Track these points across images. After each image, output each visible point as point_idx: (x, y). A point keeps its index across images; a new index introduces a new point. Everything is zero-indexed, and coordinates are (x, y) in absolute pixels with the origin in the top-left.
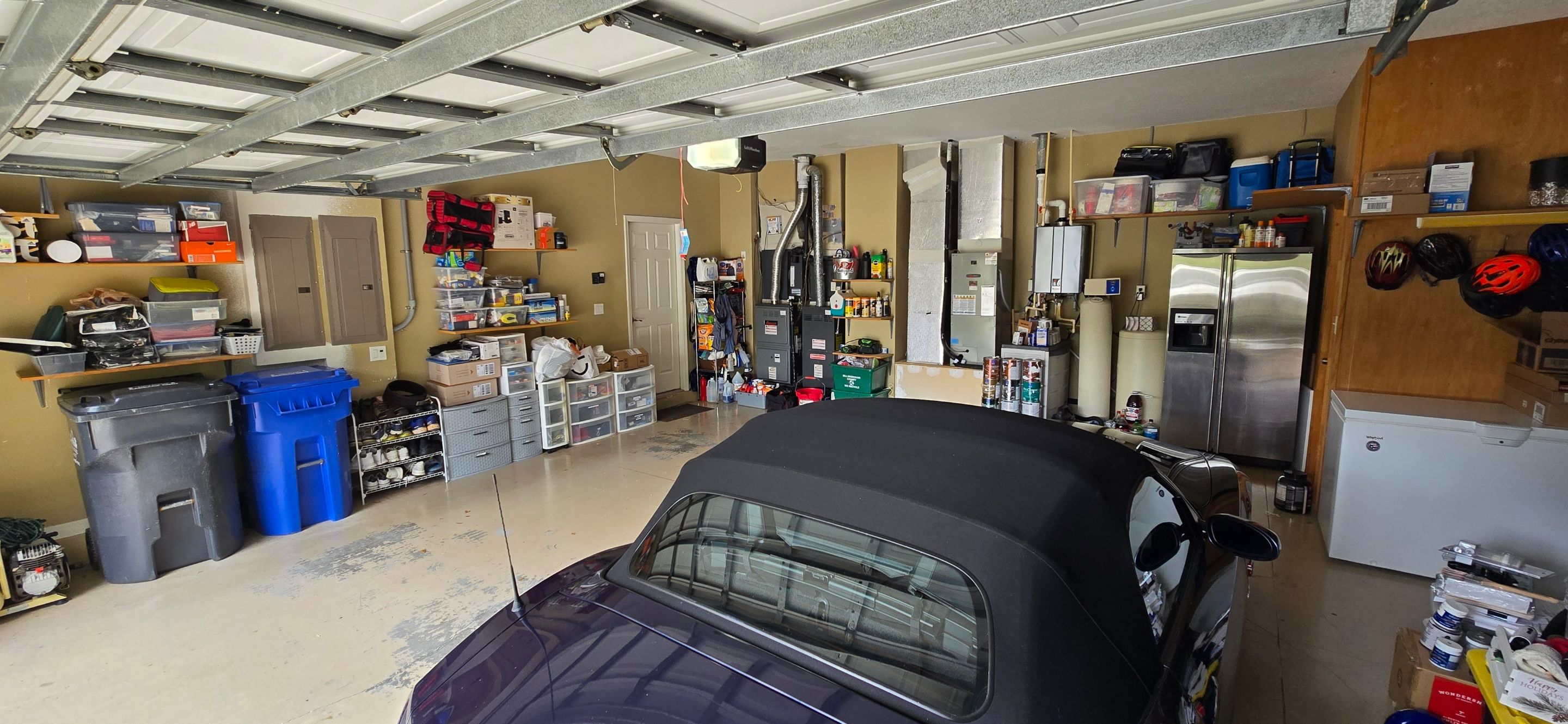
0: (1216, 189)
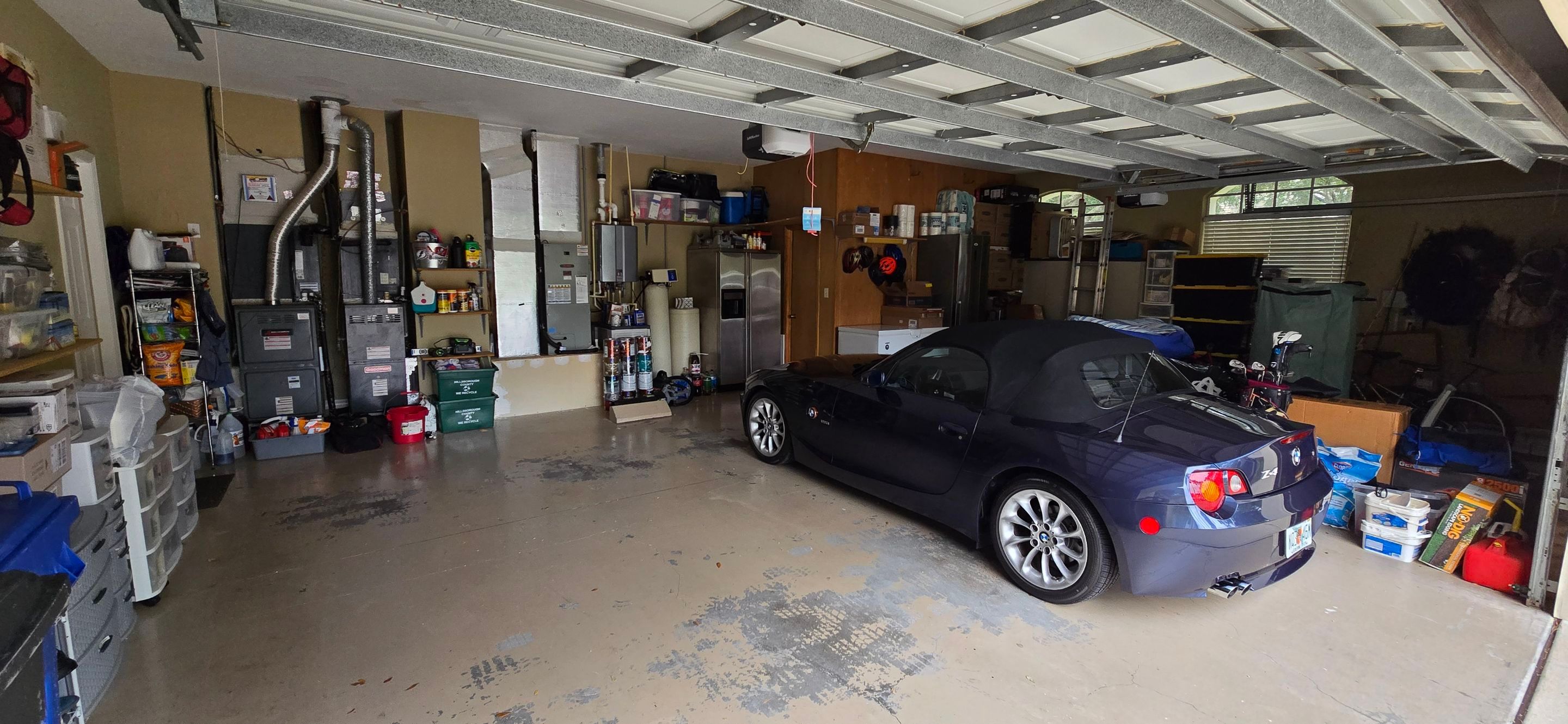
0: (717, 209)
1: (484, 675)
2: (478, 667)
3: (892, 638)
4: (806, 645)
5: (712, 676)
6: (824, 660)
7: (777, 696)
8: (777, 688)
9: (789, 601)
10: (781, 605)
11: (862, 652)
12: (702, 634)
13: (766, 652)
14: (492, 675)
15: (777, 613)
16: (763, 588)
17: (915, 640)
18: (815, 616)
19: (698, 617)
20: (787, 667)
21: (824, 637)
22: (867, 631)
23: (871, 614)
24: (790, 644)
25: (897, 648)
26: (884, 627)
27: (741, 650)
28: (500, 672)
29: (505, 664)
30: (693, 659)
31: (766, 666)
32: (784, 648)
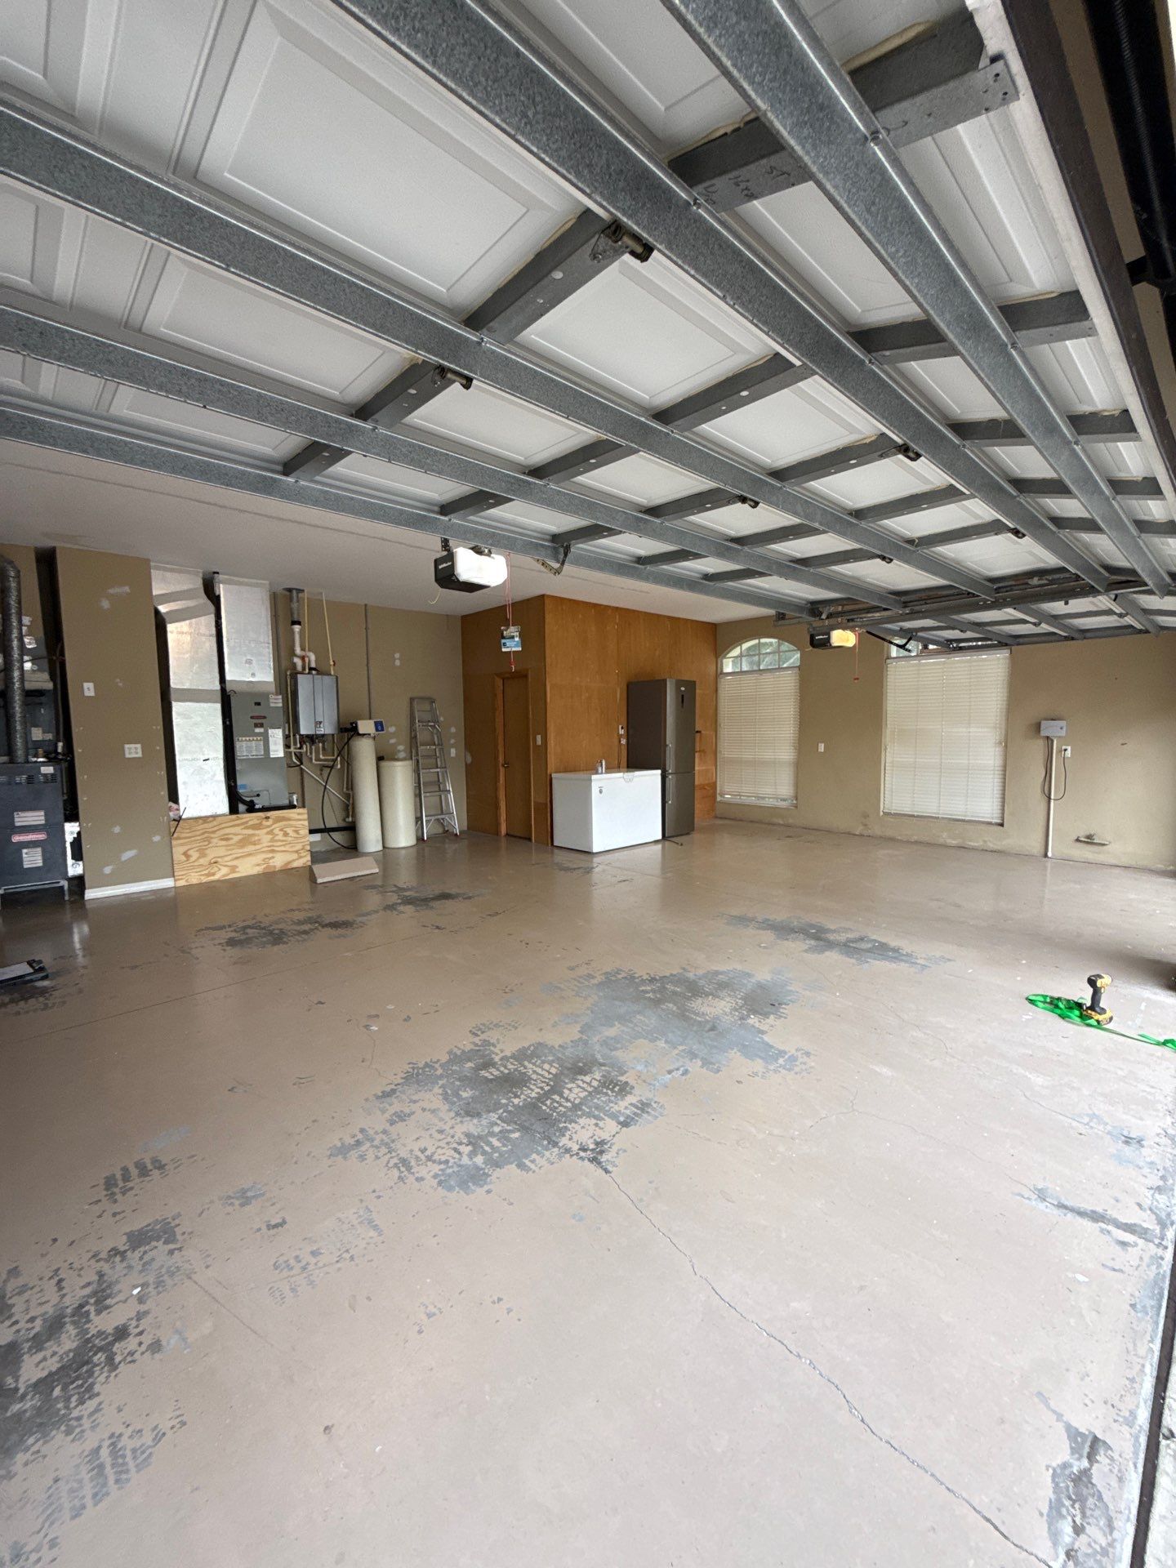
1: (121, 1184)
2: (114, 1175)
3: (608, 1088)
4: (514, 1106)
5: (403, 1154)
6: (533, 1121)
7: (478, 1168)
8: (479, 1160)
9: (497, 1059)
10: (488, 1064)
11: (576, 1107)
12: (395, 1106)
13: (469, 1118)
14: (130, 1184)
15: (483, 1073)
16: (469, 1047)
17: (633, 1088)
18: (525, 1073)
19: (393, 1087)
20: (492, 1134)
21: (534, 1095)
22: (580, 1083)
23: (585, 1064)
24: (497, 1106)
25: (613, 1098)
26: (598, 1078)
27: (441, 1120)
28: (142, 1179)
29: (150, 1167)
30: (384, 1137)
31: (468, 1135)
32: (489, 1112)
